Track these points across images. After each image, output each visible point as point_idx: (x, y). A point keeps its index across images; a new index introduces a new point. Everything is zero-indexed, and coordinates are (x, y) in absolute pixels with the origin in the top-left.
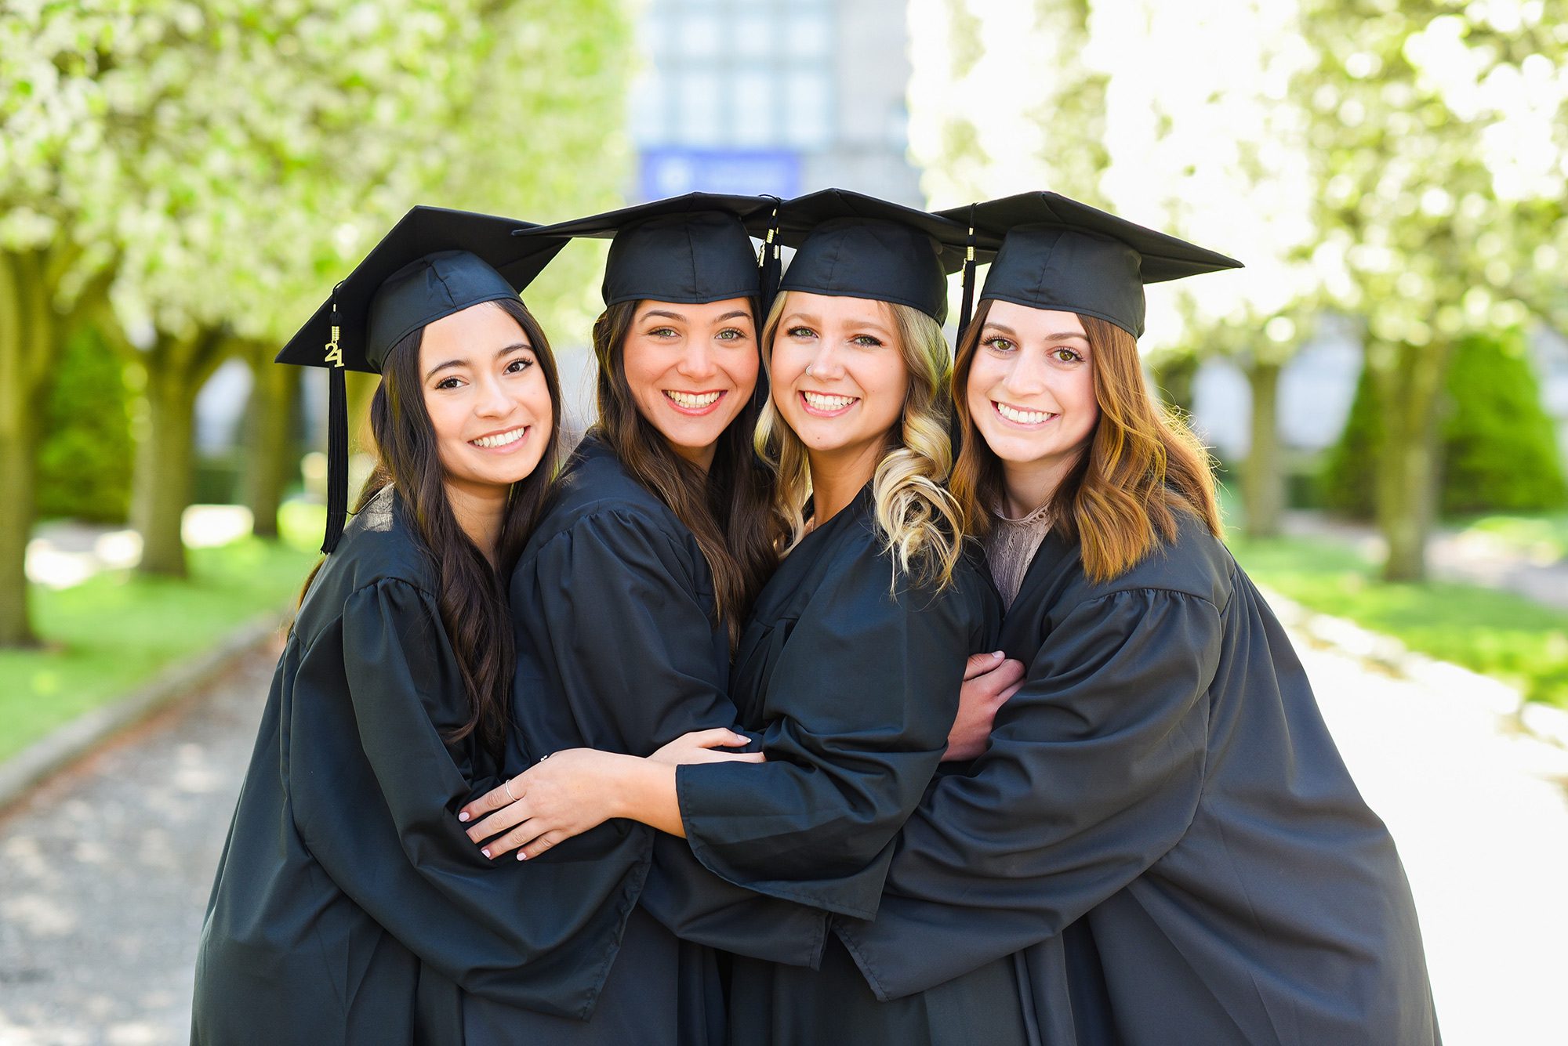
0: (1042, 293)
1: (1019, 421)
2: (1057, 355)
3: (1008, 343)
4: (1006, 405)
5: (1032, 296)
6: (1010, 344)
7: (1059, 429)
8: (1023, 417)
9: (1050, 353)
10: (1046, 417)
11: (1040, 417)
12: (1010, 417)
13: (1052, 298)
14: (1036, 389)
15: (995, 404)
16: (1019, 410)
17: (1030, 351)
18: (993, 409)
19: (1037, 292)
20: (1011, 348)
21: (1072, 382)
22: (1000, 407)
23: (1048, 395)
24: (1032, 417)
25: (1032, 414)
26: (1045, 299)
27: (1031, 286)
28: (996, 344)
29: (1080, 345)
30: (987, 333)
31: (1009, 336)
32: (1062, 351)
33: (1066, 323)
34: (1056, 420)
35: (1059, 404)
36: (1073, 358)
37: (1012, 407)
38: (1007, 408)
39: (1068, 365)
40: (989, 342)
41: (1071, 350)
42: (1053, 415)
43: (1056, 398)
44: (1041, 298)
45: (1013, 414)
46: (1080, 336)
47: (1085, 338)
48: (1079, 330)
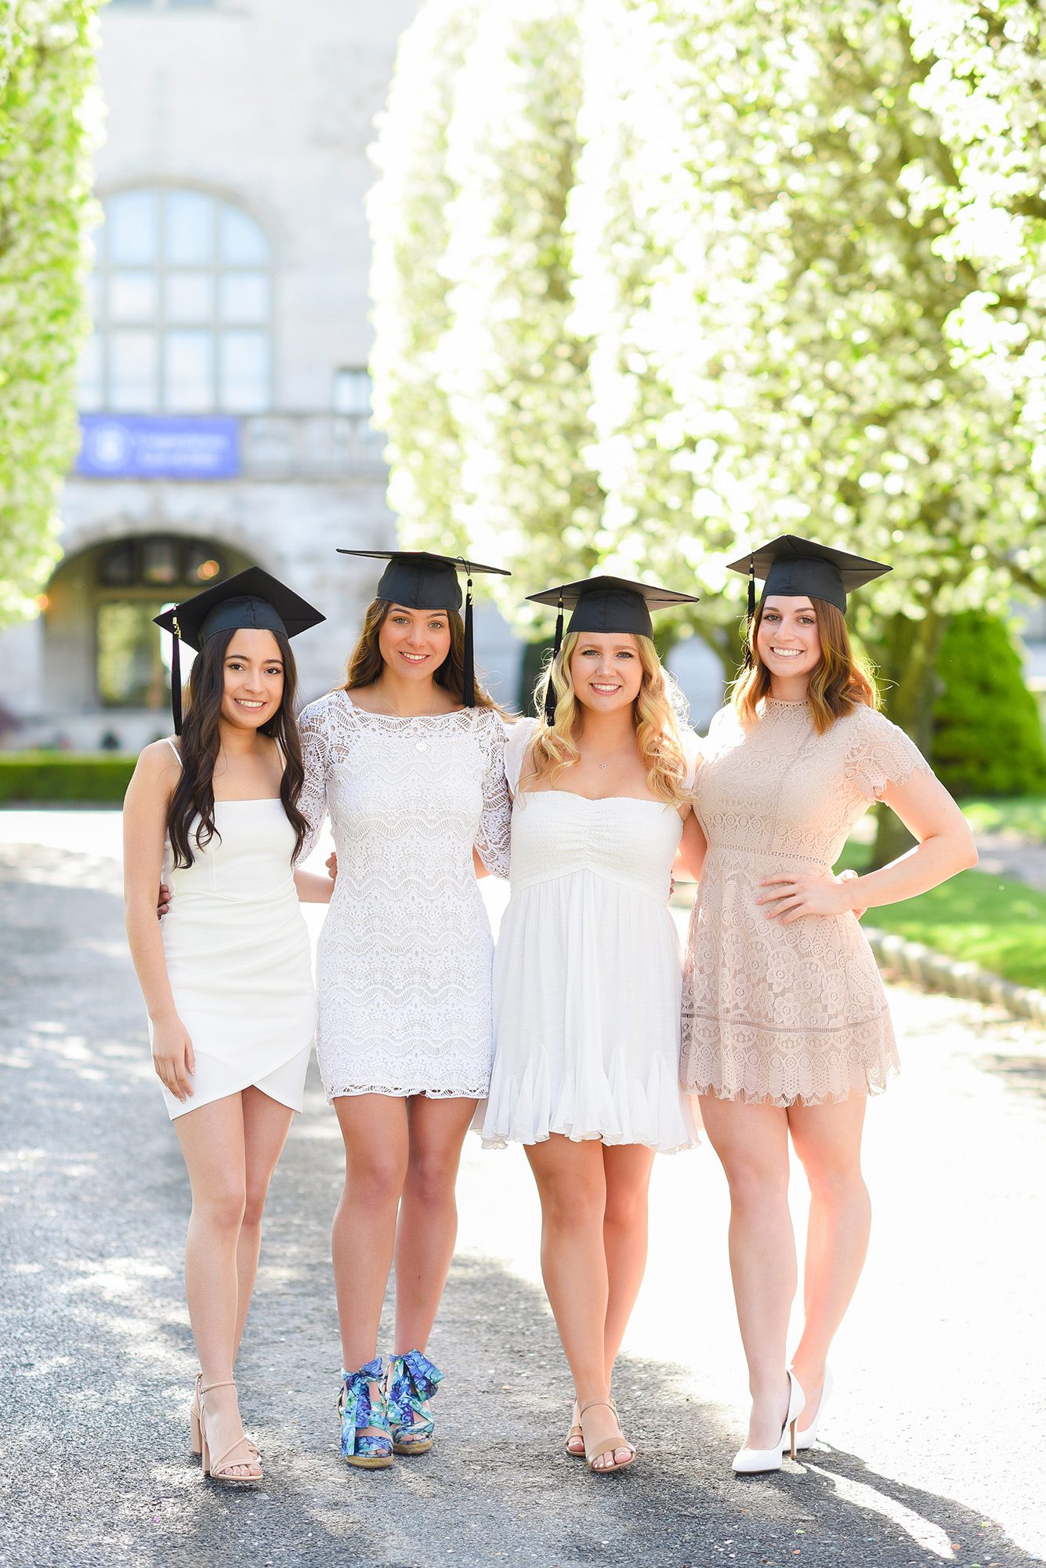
0: (791, 588)
1: (785, 655)
2: (801, 620)
3: (776, 617)
5: (786, 590)
7: (805, 659)
8: (786, 653)
9: (797, 620)
10: (798, 652)
11: (795, 653)
13: (797, 590)
14: (793, 638)
15: (772, 649)
16: (784, 649)
17: (788, 619)
18: (772, 653)
19: (788, 588)
20: (779, 619)
21: (808, 633)
22: (775, 650)
23: (798, 640)
24: (791, 653)
26: (793, 591)
27: (786, 585)
28: (770, 618)
29: (811, 614)
30: (765, 613)
32: (803, 618)
33: (804, 602)
34: (803, 654)
35: (805, 645)
36: (809, 620)
38: (779, 650)
39: (809, 625)
40: (767, 618)
41: (807, 617)
42: (802, 651)
43: (802, 642)
44: (790, 591)
45: (781, 652)
46: (811, 609)
47: (815, 610)
48: (811, 606)
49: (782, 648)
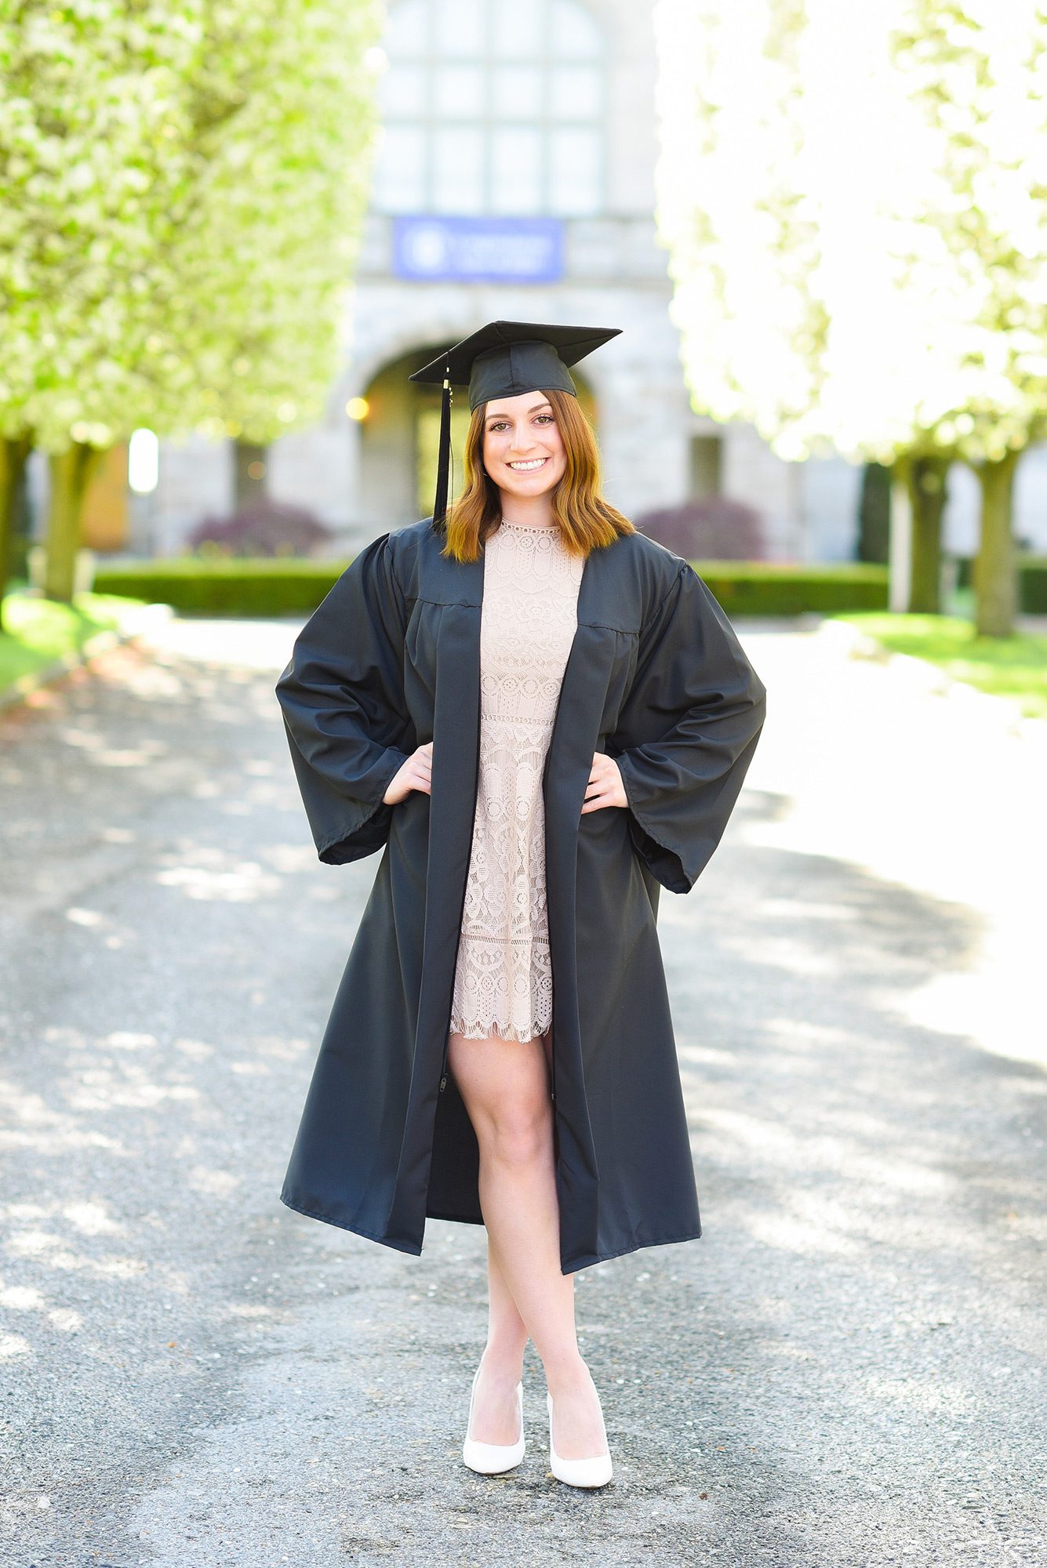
0: (517, 385)
1: (529, 468)
2: (537, 421)
3: (504, 424)
4: (517, 462)
5: (509, 390)
6: (505, 424)
7: (553, 467)
8: (530, 465)
9: (533, 421)
10: (543, 462)
11: (540, 462)
12: (523, 468)
13: (524, 386)
14: (533, 445)
15: (509, 465)
16: (526, 462)
17: (522, 424)
18: (509, 469)
19: (513, 386)
20: (507, 427)
22: (513, 465)
23: (540, 445)
24: (535, 465)
25: (535, 462)
27: (509, 384)
28: (497, 428)
29: (547, 410)
30: (489, 423)
31: (506, 419)
32: (539, 418)
33: (535, 399)
34: (549, 461)
35: (546, 452)
36: (547, 420)
37: (521, 462)
38: (519, 464)
39: (546, 425)
40: (492, 429)
41: (546, 416)
42: (547, 459)
43: (543, 448)
44: (515, 389)
45: (523, 466)
46: (547, 405)
47: (551, 405)
48: (545, 400)
49: (524, 462)
